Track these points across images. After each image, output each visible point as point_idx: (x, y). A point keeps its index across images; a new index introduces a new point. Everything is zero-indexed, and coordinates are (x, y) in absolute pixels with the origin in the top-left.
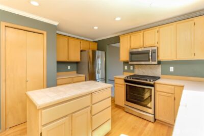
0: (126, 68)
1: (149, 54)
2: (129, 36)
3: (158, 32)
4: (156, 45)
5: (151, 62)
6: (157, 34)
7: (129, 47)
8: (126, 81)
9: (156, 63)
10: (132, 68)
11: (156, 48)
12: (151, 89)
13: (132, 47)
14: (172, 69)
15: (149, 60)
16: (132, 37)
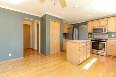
0: (90, 36)
1: (103, 29)
2: (92, 22)
3: (107, 20)
4: (106, 25)
5: (104, 33)
6: (106, 21)
7: (92, 26)
8: (92, 40)
9: (106, 33)
10: (93, 36)
11: (106, 27)
12: (104, 43)
13: (94, 27)
14: (113, 36)
15: (103, 32)
16: (94, 22)
